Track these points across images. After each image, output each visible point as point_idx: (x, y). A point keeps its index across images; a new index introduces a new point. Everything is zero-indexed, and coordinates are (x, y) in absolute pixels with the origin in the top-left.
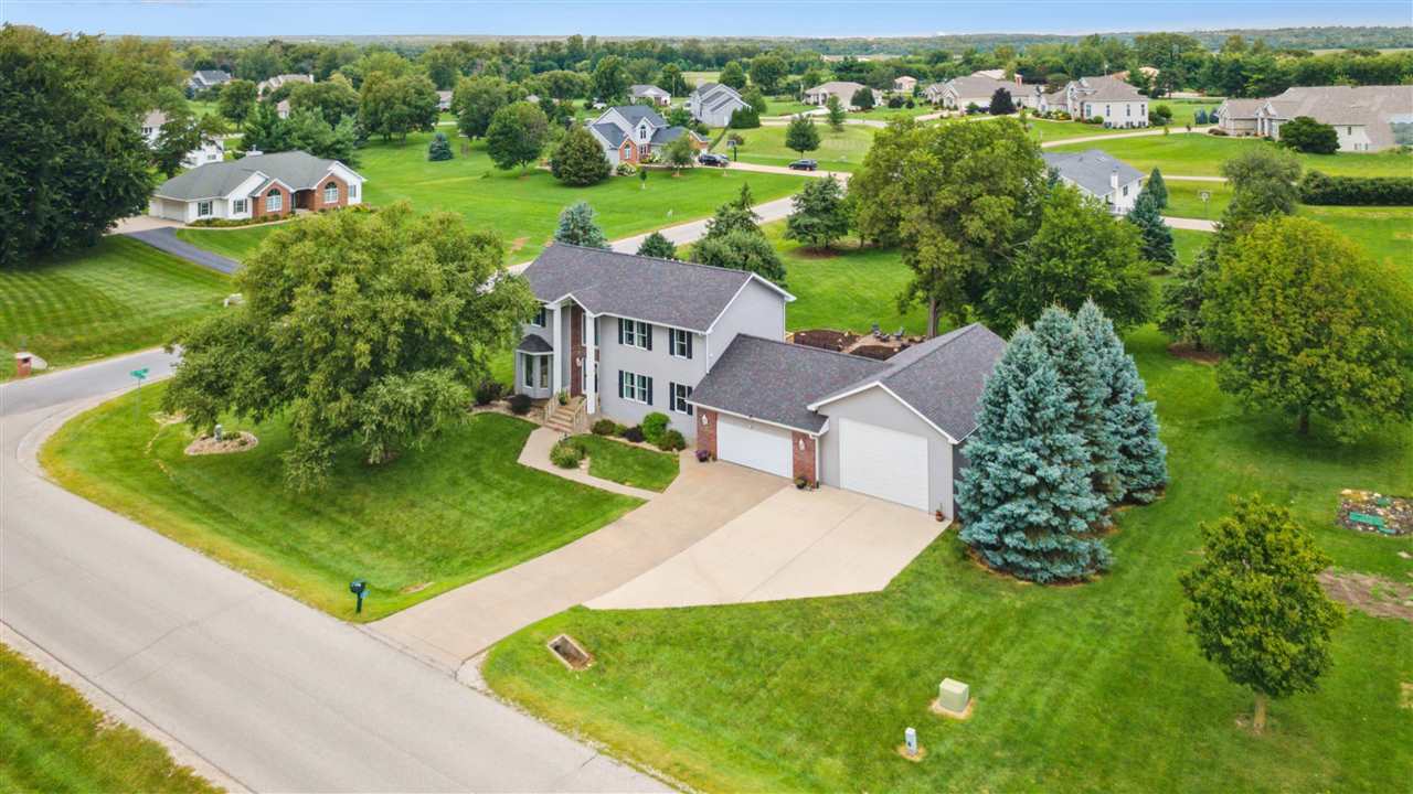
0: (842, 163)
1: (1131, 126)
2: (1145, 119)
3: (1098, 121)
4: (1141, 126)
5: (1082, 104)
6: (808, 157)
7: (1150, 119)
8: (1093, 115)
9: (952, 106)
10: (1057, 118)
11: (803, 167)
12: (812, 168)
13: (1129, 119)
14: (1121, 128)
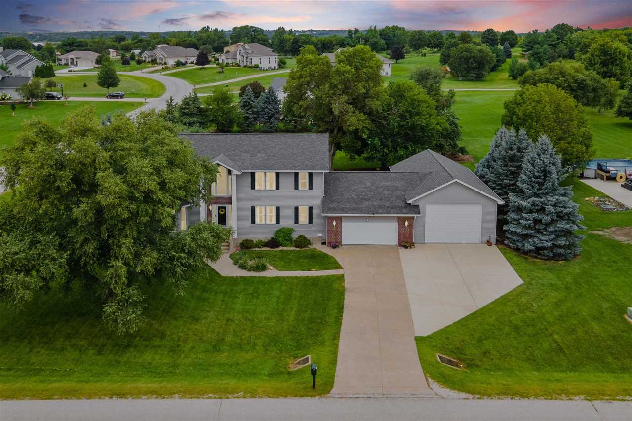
0: (133, 93)
1: (270, 69)
2: (276, 65)
3: (256, 66)
4: (274, 69)
5: (247, 58)
6: (113, 91)
7: (279, 65)
8: (253, 64)
9: (163, 62)
10: (233, 66)
11: (117, 96)
12: (122, 97)
13: (270, 65)
14: (267, 70)
